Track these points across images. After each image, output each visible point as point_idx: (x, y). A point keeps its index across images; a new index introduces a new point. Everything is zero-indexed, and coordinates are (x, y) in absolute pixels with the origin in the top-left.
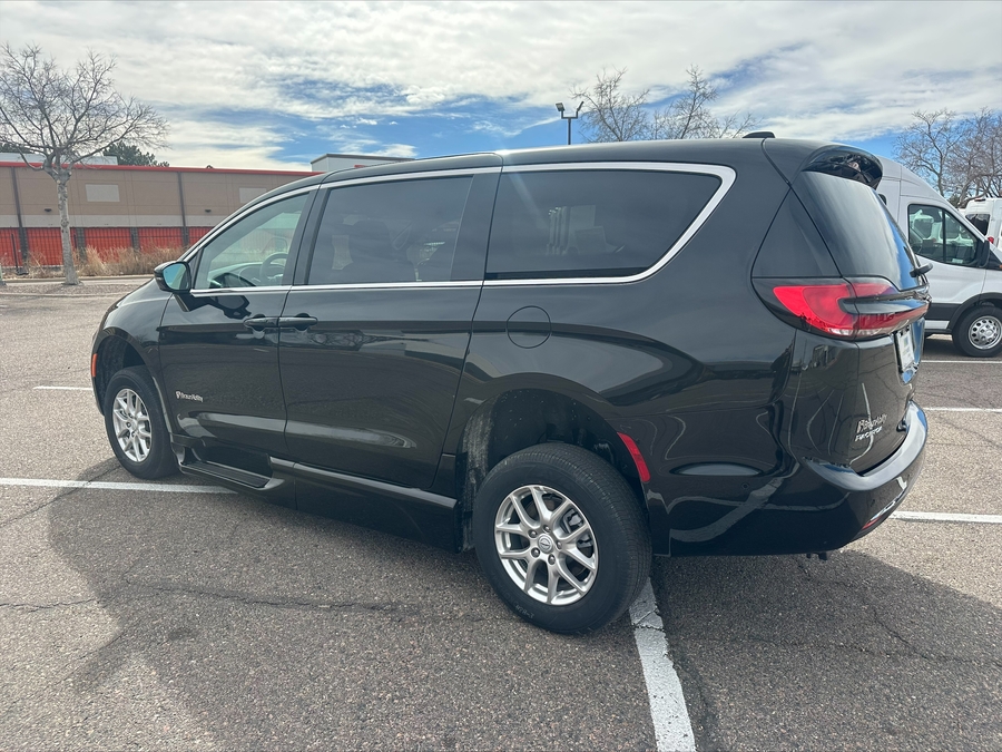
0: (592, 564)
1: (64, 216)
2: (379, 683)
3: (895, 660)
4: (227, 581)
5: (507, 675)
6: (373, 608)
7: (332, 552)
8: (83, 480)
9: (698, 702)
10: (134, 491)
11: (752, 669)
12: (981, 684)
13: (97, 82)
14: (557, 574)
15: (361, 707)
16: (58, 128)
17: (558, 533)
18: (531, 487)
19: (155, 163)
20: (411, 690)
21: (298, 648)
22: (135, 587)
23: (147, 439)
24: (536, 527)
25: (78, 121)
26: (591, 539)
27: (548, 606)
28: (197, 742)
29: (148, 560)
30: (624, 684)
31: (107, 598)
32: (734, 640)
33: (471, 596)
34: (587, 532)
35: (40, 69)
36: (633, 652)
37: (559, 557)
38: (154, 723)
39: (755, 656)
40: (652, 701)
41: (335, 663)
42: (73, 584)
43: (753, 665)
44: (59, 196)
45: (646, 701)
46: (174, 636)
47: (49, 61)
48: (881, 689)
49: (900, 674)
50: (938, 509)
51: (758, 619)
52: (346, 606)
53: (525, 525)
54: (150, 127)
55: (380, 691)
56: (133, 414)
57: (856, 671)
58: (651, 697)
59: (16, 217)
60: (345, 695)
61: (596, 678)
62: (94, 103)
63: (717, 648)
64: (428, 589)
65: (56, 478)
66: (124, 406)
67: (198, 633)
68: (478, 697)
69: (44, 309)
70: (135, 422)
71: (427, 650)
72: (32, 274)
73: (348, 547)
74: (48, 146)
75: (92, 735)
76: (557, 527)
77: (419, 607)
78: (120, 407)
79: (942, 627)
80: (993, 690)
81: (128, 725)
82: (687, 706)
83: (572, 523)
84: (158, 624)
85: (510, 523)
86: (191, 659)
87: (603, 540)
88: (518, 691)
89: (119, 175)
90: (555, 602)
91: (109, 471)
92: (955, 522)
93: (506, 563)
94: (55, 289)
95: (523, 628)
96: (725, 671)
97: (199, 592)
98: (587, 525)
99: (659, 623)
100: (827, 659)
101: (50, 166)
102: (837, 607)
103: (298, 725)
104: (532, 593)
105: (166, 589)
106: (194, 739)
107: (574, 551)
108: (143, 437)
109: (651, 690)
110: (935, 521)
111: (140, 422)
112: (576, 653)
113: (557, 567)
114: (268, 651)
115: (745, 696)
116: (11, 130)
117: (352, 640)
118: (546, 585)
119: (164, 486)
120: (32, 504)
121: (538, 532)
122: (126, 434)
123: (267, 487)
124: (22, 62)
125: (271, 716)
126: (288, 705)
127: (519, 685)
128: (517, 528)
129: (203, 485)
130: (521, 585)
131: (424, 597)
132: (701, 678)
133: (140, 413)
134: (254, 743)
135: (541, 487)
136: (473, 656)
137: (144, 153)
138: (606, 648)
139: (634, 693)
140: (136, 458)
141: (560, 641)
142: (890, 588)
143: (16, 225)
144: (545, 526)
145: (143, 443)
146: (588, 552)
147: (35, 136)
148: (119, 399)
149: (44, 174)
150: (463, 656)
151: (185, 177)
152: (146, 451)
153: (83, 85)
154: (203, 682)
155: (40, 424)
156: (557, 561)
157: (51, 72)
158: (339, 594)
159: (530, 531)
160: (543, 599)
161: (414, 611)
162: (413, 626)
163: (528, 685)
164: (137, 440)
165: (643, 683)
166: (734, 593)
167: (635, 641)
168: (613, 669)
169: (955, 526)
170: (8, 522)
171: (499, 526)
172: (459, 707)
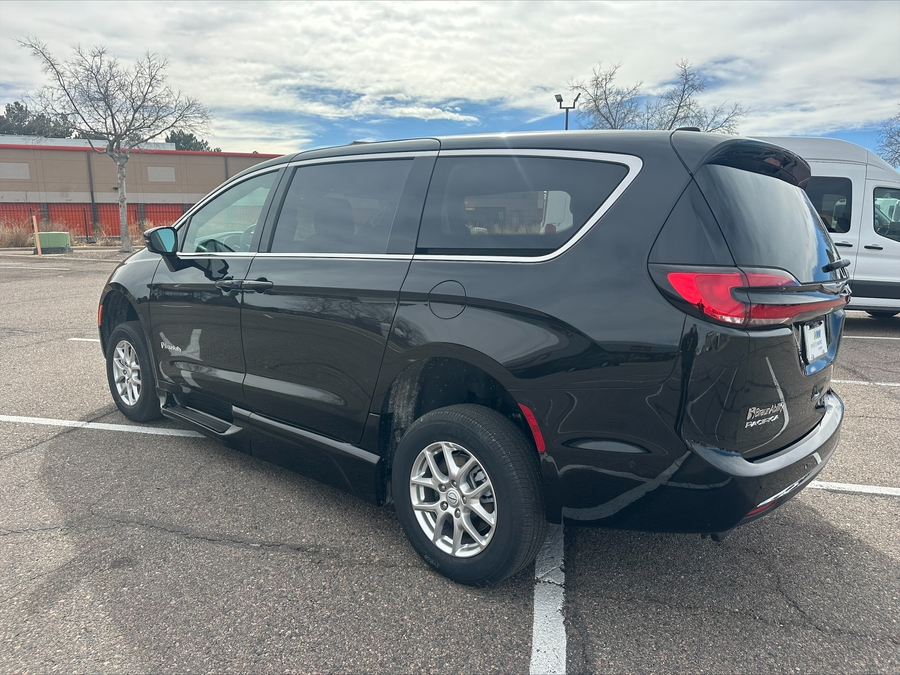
0: (491, 519)
1: (122, 193)
2: (284, 620)
3: (788, 630)
4: (177, 517)
5: (402, 620)
6: (298, 549)
7: (277, 495)
8: (83, 420)
9: (578, 658)
10: (123, 432)
11: (641, 629)
12: (871, 660)
13: (153, 78)
14: (461, 527)
15: (261, 641)
16: (120, 117)
17: (464, 488)
18: (442, 443)
19: (208, 149)
20: (311, 628)
21: (220, 582)
22: (97, 518)
23: (138, 386)
24: (445, 481)
25: (135, 112)
26: (491, 496)
27: (452, 557)
28: (106, 663)
29: (115, 494)
30: (512, 636)
31: (71, 527)
32: (630, 600)
33: (391, 543)
34: (488, 488)
35: (105, 68)
36: (529, 607)
37: (464, 511)
38: (74, 643)
39: (646, 617)
40: (534, 654)
41: (249, 598)
42: (47, 512)
43: (643, 625)
44: (119, 175)
45: (529, 654)
46: (116, 564)
47: (112, 60)
48: (766, 659)
49: (789, 645)
50: (867, 482)
51: (659, 581)
52: (274, 546)
53: (436, 479)
54: (196, 117)
55: (282, 628)
56: (128, 363)
57: (745, 639)
58: (534, 650)
59: (89, 194)
60: (249, 629)
61: (487, 628)
62: (149, 96)
63: (611, 607)
64: (353, 534)
65: (61, 418)
66: (122, 355)
67: (137, 563)
68: (370, 640)
69: (99, 272)
70: (130, 370)
71: (336, 591)
72: (99, 243)
73: (293, 491)
74: (110, 133)
75: (18, 651)
76: (464, 482)
77: (340, 551)
78: (119, 356)
79: (844, 599)
80: (883, 667)
81: (52, 644)
82: (567, 661)
83: (477, 479)
84: (105, 553)
85: (424, 476)
86: (124, 586)
87: (502, 497)
88: (409, 636)
89: (175, 159)
90: (460, 554)
91: (108, 414)
92: (882, 496)
93: (418, 514)
94: (112, 255)
95: (430, 576)
96: (613, 630)
97: (150, 526)
98: (488, 482)
99: (561, 579)
100: (719, 624)
101: (112, 150)
102: (741, 573)
103: (199, 654)
104: (439, 544)
105: (123, 521)
106: (103, 661)
107: (477, 506)
108: (135, 384)
109: (536, 643)
110: (861, 493)
111: (133, 371)
112: (474, 603)
113: (462, 521)
114: (193, 583)
115: (627, 656)
116: (80, 120)
117: (270, 577)
118: (451, 537)
119: (150, 429)
120: (36, 439)
121: (447, 486)
122: (123, 380)
123: (228, 432)
124: (90, 61)
125: (178, 644)
126: (195, 634)
127: (412, 630)
128: (429, 482)
129: (184, 429)
130: (430, 535)
131: (347, 542)
132: (588, 635)
133: (134, 363)
134: (155, 668)
135: (451, 444)
136: (376, 600)
137: (199, 140)
138: (504, 600)
139: (518, 645)
140: (129, 402)
141: (461, 591)
142: (801, 557)
143: (90, 202)
144: (453, 481)
145: (135, 388)
146: (489, 508)
147: (100, 124)
148: (119, 350)
149: (107, 158)
150: (367, 600)
151: (230, 161)
152: (137, 396)
153: (141, 80)
154: (128, 608)
155: (64, 370)
156: (463, 515)
157: (114, 69)
158: (272, 535)
159: (441, 485)
160: (448, 550)
161: (334, 555)
162: (329, 568)
163: (419, 631)
164: (131, 387)
165: (530, 637)
166: (642, 553)
167: (533, 594)
168: (505, 621)
169: (881, 500)
170: (10, 455)
171: (413, 479)
172: (350, 648)
